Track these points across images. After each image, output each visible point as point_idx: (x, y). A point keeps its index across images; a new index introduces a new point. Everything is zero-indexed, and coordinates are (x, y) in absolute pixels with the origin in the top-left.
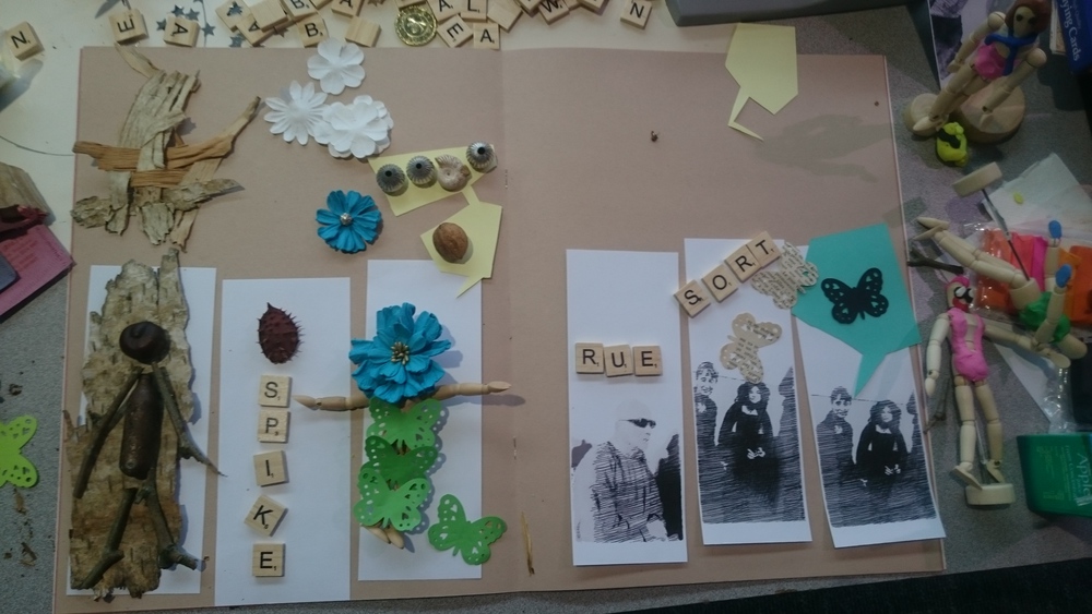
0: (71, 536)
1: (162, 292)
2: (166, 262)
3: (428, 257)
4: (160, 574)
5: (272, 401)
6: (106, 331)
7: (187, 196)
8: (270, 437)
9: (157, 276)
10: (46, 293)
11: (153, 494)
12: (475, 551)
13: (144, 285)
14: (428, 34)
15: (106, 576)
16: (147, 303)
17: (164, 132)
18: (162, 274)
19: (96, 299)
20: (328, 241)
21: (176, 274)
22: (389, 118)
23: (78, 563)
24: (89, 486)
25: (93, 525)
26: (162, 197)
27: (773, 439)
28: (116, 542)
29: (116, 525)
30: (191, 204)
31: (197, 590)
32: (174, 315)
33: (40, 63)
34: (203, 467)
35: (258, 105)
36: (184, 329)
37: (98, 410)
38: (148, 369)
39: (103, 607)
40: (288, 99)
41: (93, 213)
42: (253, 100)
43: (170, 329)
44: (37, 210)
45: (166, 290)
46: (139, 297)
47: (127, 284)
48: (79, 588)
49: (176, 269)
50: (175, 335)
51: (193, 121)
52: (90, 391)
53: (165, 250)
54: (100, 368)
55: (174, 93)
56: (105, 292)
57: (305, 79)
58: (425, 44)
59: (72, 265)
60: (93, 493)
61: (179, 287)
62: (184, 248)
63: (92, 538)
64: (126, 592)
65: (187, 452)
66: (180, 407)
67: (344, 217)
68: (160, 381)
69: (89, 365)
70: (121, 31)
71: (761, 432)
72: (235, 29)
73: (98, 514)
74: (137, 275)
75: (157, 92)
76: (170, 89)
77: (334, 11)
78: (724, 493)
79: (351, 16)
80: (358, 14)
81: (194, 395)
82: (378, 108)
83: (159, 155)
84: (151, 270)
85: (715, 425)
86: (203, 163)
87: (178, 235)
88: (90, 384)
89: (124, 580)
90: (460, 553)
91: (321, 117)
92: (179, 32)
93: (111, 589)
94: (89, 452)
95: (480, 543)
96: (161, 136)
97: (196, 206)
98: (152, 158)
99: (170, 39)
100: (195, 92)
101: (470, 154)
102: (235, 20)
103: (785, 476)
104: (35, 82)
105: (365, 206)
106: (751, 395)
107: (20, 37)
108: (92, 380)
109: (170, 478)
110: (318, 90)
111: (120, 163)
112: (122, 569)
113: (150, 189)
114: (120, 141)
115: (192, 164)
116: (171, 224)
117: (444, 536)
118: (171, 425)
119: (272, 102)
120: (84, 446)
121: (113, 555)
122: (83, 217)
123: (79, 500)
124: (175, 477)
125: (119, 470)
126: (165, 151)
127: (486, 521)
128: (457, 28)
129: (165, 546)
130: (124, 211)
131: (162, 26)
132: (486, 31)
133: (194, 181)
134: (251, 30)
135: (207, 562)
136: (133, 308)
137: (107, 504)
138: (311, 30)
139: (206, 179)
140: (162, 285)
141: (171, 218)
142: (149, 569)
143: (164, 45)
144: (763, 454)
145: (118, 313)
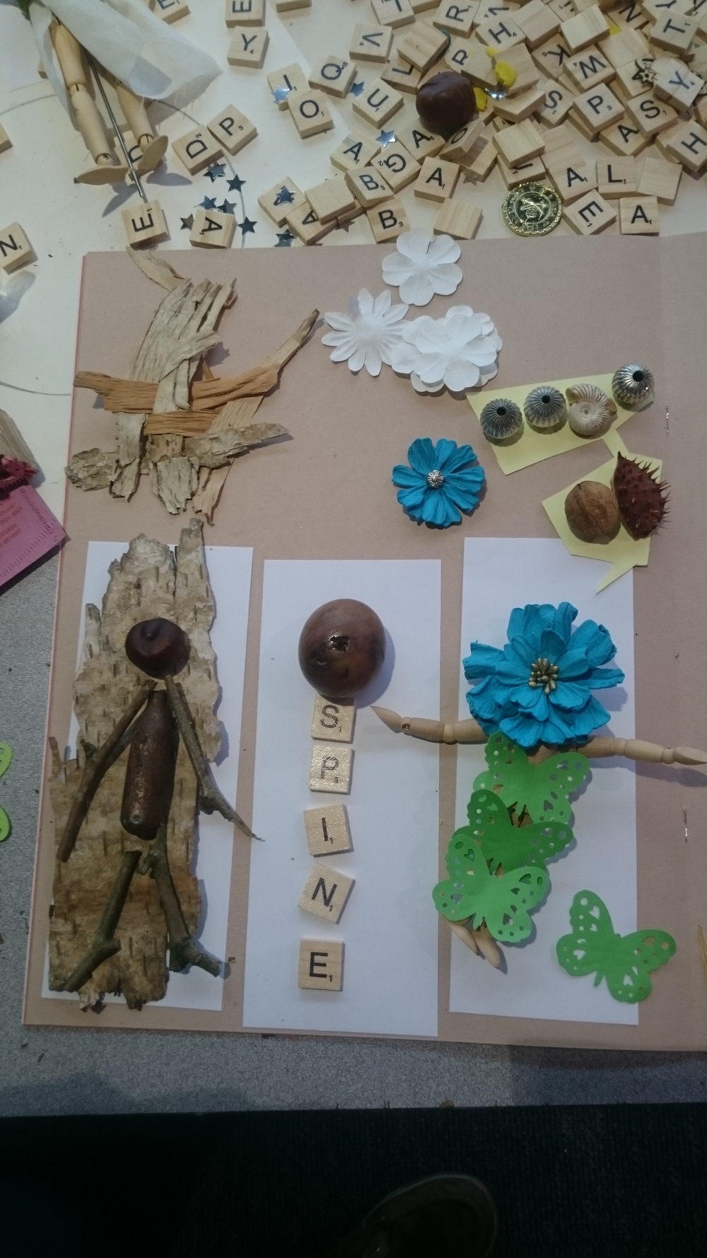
0: (51, 915)
1: (180, 579)
2: (186, 538)
3: (553, 534)
4: (167, 979)
5: (330, 733)
6: (106, 630)
7: (217, 448)
8: (328, 785)
9: (174, 557)
10: (30, 577)
11: (163, 862)
12: (627, 981)
13: (157, 569)
14: (551, 220)
15: (94, 974)
16: (161, 594)
17: (191, 360)
18: (181, 554)
19: (94, 586)
20: (410, 510)
21: (200, 554)
22: (496, 336)
23: (59, 953)
24: (77, 844)
25: (80, 900)
26: (183, 449)
28: (110, 927)
29: (113, 903)
30: (221, 459)
31: (217, 1006)
32: (196, 611)
33: (33, 276)
34: (231, 825)
35: (314, 323)
36: (209, 631)
37: (92, 740)
38: (161, 685)
39: (91, 1019)
40: (353, 312)
41: (93, 470)
42: (308, 314)
43: (191, 630)
44: (25, 464)
45: (186, 576)
46: (150, 584)
47: (136, 567)
48: (60, 989)
49: (200, 548)
50: (196, 639)
51: (225, 347)
52: (83, 712)
53: (185, 521)
54: (97, 681)
55: (203, 308)
56: (108, 577)
57: (378, 286)
58: (549, 232)
59: (64, 541)
60: (83, 855)
61: (203, 572)
62: (210, 519)
63: (78, 920)
64: (121, 1000)
65: (209, 803)
66: (201, 740)
67: (434, 475)
68: (176, 702)
69: (85, 676)
70: (136, 230)
72: (284, 222)
73: (87, 885)
74: (148, 556)
75: (180, 307)
76: (197, 303)
77: (419, 194)
79: (441, 200)
80: (451, 196)
81: (221, 724)
82: (482, 321)
83: (183, 391)
84: (166, 549)
86: (238, 402)
87: (203, 502)
88: (84, 703)
89: (119, 983)
90: (604, 982)
91: (400, 338)
92: (210, 229)
93: (102, 995)
94: (80, 797)
95: (635, 970)
96: (186, 365)
97: (227, 463)
98: (174, 395)
99: (199, 239)
100: (229, 307)
101: (619, 383)
102: (285, 210)
104: (24, 300)
105: (463, 461)
107: (10, 243)
108: (86, 697)
109: (186, 840)
110: (396, 300)
111: (132, 402)
112: (118, 967)
113: (168, 438)
114: (134, 372)
115: (224, 404)
116: (194, 487)
117: (580, 954)
118: (188, 764)
119: (332, 317)
120: (74, 788)
121: (107, 946)
122: (80, 476)
123: (63, 864)
124: (192, 838)
125: (119, 824)
126: (190, 386)
127: (645, 937)
128: (593, 208)
129: (178, 939)
130: (134, 468)
131: (187, 223)
132: (639, 208)
133: (226, 427)
134: (305, 222)
135: (232, 966)
136: (143, 599)
137: (99, 871)
138: (388, 219)
139: (242, 424)
140: (181, 569)
141: (195, 476)
142: (153, 969)
143: (189, 246)
145: (124, 606)
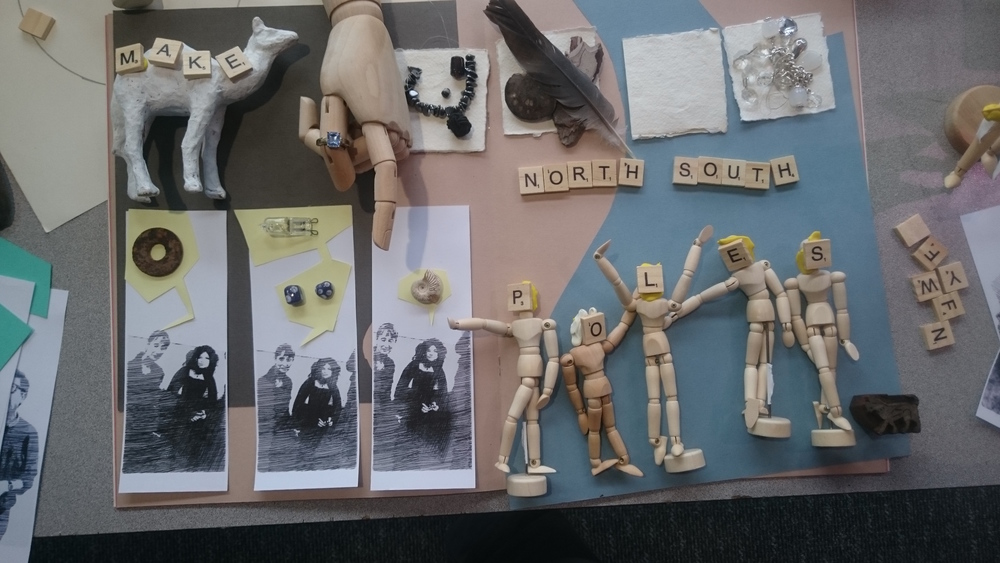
27: (447, 394)
71: (436, 388)
78: (396, 444)
85: (392, 382)
103: (456, 429)
106: (428, 354)
144: (437, 407)
